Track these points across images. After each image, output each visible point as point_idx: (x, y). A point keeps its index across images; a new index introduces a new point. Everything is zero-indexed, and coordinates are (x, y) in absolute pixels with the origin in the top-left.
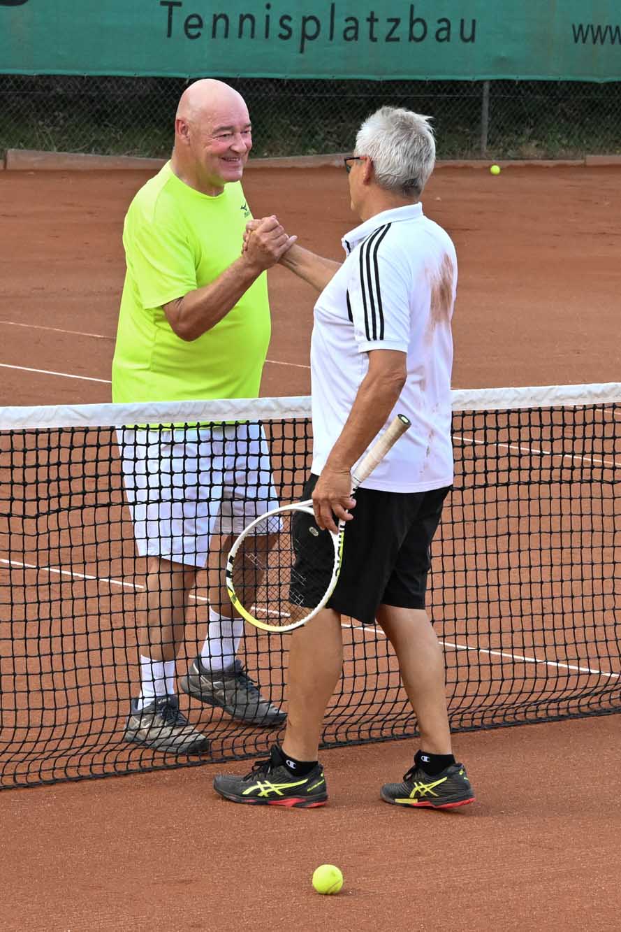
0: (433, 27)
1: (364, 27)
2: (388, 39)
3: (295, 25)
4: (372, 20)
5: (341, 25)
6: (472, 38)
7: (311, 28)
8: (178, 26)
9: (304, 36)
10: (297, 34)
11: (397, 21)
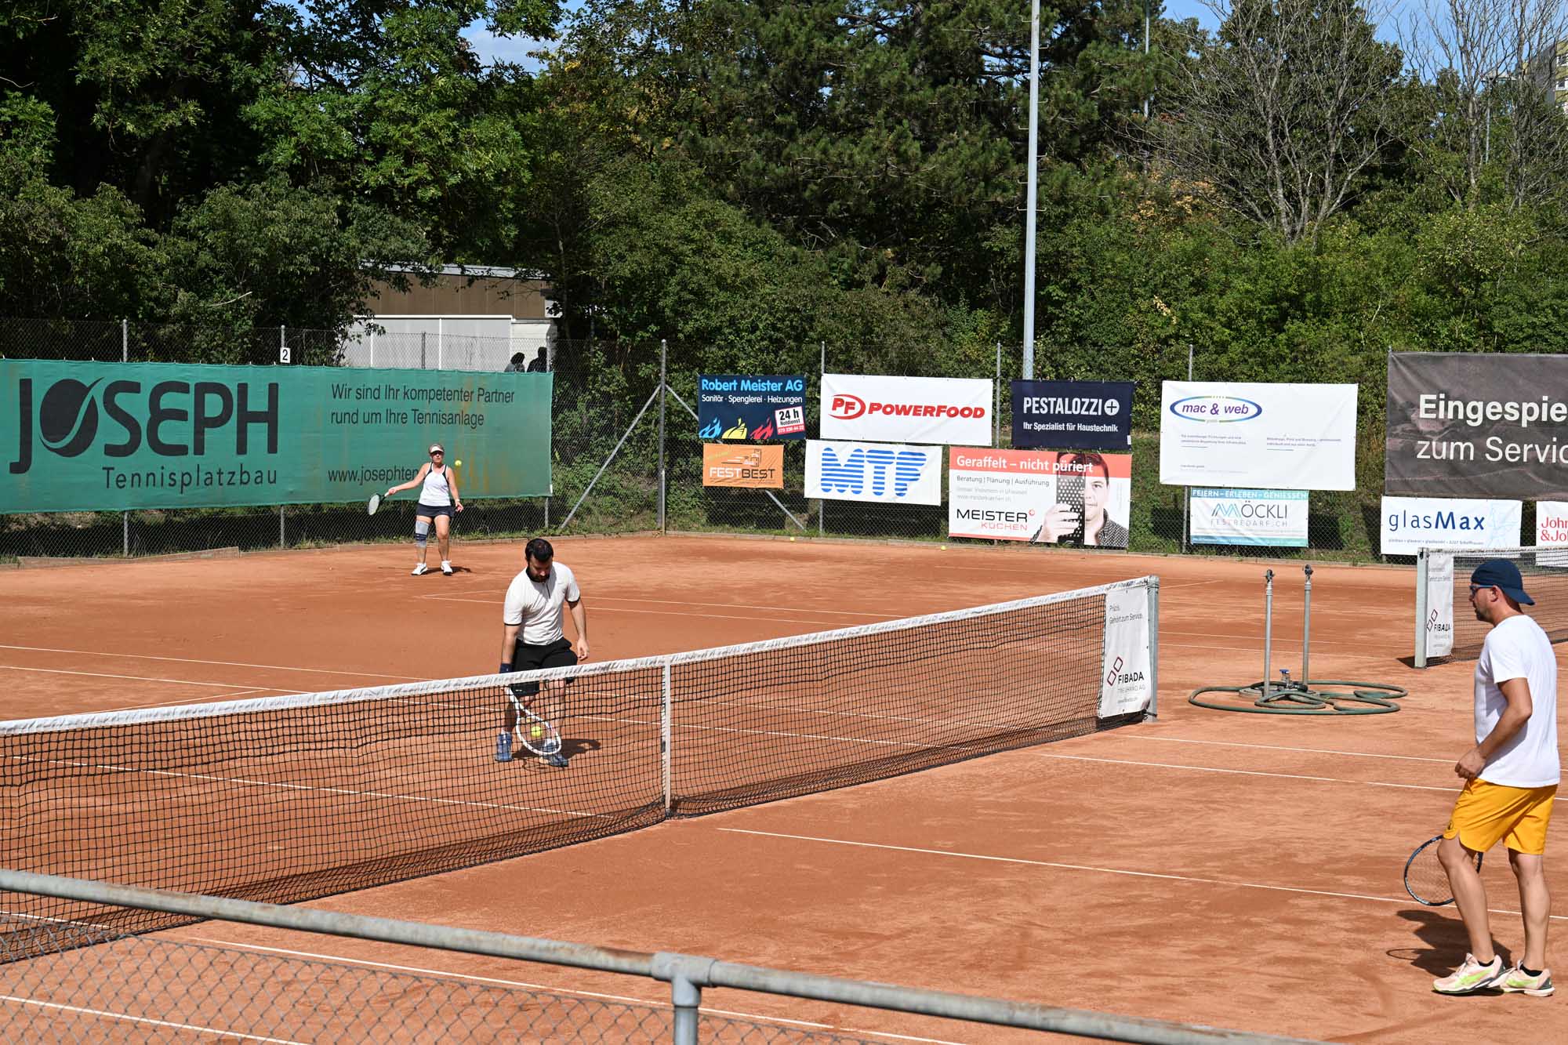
0: (253, 476)
1: (216, 477)
2: (229, 484)
3: (178, 478)
4: (220, 473)
5: (203, 477)
6: (274, 482)
7: (186, 479)
8: (113, 481)
9: (183, 484)
10: (179, 483)
11: (233, 473)
